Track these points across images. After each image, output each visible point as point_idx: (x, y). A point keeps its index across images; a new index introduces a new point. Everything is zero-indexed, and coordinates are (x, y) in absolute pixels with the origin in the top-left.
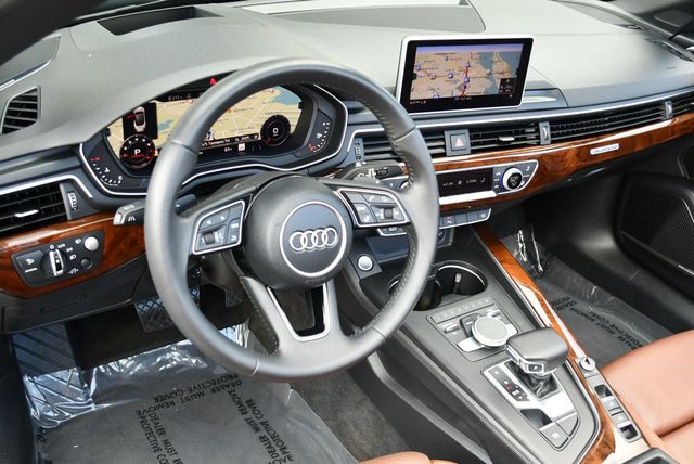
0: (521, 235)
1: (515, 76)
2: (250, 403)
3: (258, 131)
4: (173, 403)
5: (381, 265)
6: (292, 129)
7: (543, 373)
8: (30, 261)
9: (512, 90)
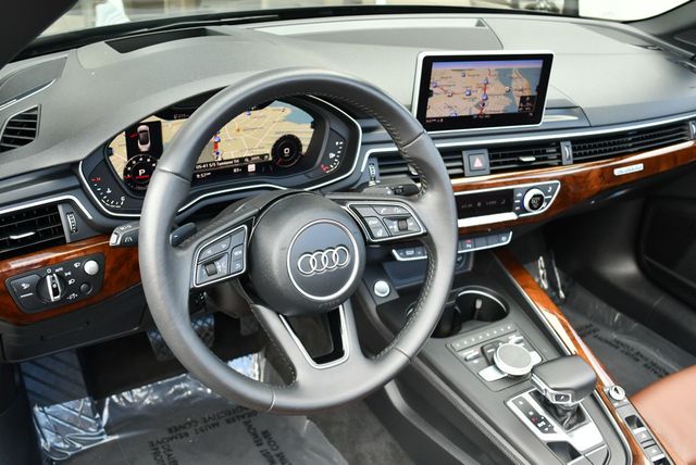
0: (541, 262)
1: (535, 94)
2: (266, 434)
3: (269, 151)
4: (187, 435)
5: (399, 291)
6: (304, 150)
7: (570, 403)
8: (25, 286)
9: (532, 108)
